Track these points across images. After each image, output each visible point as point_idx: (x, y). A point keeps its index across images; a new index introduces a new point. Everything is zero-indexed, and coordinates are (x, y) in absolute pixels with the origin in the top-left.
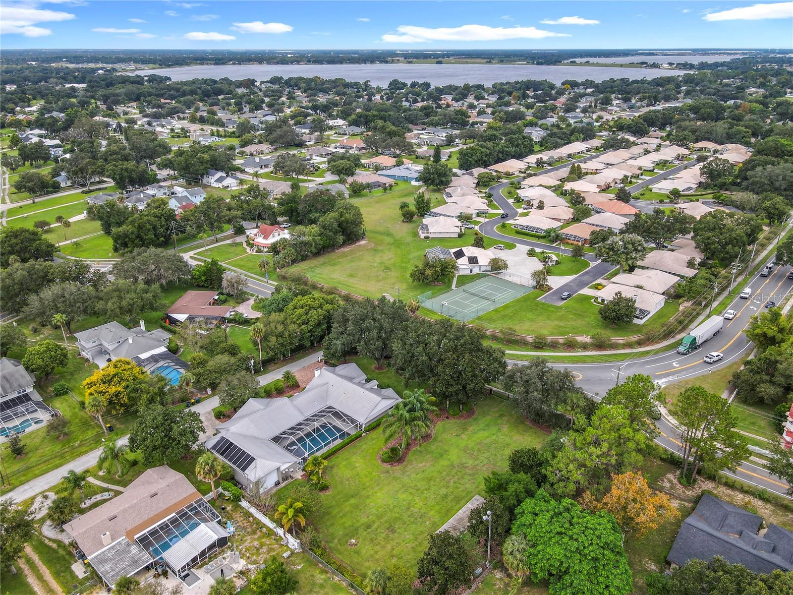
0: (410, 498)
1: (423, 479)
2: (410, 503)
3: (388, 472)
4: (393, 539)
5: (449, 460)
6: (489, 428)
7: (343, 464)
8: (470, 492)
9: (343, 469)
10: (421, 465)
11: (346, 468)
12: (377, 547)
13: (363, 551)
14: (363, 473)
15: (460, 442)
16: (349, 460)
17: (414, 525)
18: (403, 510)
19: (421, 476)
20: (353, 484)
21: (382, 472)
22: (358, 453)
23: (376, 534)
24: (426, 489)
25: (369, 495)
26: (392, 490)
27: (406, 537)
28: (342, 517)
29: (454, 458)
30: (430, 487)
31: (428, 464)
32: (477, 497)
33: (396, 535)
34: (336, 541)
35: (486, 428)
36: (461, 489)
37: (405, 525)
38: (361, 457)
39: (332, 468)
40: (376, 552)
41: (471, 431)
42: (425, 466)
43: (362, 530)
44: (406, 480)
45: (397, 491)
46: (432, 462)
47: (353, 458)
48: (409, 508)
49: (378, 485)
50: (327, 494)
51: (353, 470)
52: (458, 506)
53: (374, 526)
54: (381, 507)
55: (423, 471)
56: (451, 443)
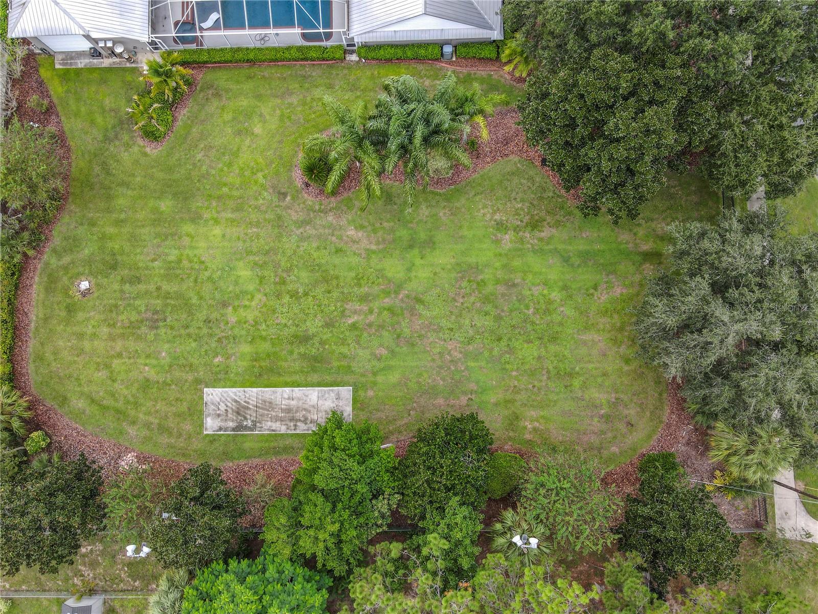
0: (251, 288)
1: (314, 267)
2: (237, 297)
3: (285, 195)
4: (139, 338)
5: (409, 270)
6: (579, 266)
7: (240, 103)
8: (349, 370)
9: (228, 116)
10: (351, 232)
11: (234, 119)
12: (105, 330)
13: (80, 316)
14: (245, 157)
15: (485, 246)
16: (259, 104)
17: (194, 345)
18: (214, 299)
19: (322, 257)
20: (204, 168)
21: (274, 187)
22: (290, 101)
23: (129, 305)
24: (294, 295)
25: (200, 217)
26: (245, 241)
27: (160, 352)
28: (119, 223)
29: (423, 274)
30: (306, 294)
31: (364, 244)
32: (346, 392)
33: (151, 337)
34: (66, 259)
35: (576, 261)
36: (344, 350)
37: (182, 331)
38: (282, 116)
39: (218, 95)
40: (94, 336)
41: (541, 240)
42: (354, 242)
43: (119, 278)
44: (289, 244)
45: (249, 253)
46: (378, 243)
47: (270, 104)
48: (225, 305)
49: (239, 209)
50: (148, 150)
51: (239, 133)
52: (296, 378)
53: (142, 287)
54: (191, 261)
55: (338, 251)
56: (465, 232)
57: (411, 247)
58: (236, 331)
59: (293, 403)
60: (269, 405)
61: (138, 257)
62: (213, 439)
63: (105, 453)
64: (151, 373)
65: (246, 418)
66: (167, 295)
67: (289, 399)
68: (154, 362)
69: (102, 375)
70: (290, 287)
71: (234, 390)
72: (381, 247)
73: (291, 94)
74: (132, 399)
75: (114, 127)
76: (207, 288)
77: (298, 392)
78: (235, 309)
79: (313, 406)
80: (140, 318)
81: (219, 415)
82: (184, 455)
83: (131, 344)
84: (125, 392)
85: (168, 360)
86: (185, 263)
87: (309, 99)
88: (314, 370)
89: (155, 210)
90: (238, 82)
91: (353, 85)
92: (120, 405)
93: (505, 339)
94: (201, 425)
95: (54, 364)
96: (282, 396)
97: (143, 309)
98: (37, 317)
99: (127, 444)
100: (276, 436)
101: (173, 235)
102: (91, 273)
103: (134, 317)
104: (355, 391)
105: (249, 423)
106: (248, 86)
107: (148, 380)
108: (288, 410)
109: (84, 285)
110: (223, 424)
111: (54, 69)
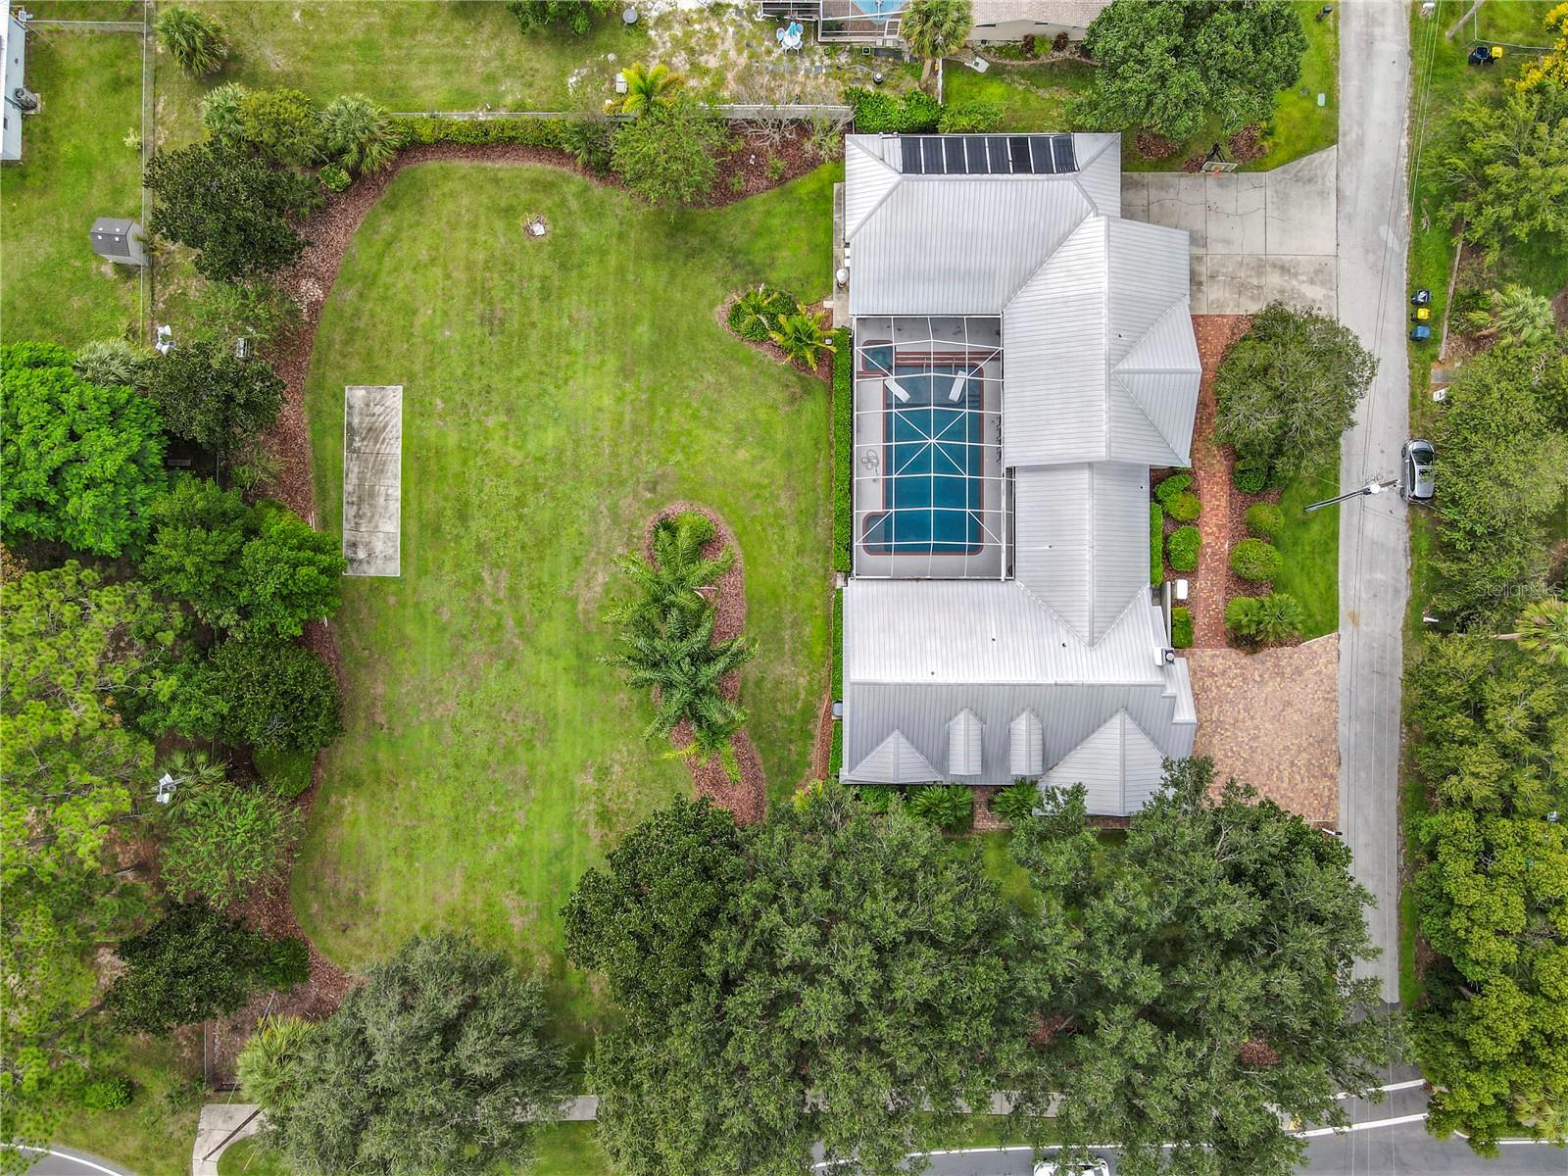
0: (531, 446)
1: (556, 529)
2: (520, 428)
3: (653, 490)
4: (469, 301)
5: (549, 652)
6: (549, 872)
7: (780, 430)
8: (422, 572)
9: (762, 414)
10: (601, 578)
11: (758, 422)
12: (480, 256)
13: (499, 225)
14: (706, 437)
15: (578, 752)
16: (779, 455)
17: (459, 372)
18: (518, 397)
19: (568, 540)
20: (692, 383)
21: (664, 476)
22: (782, 496)
23: (513, 287)
24: (520, 502)
25: (626, 378)
26: (592, 437)
27: (450, 327)
28: (621, 270)
29: (544, 670)
30: (520, 517)
31: (586, 595)
32: (394, 569)
33: (470, 317)
34: (574, 205)
35: (556, 869)
36: (447, 567)
37: (476, 357)
38: (759, 486)
39: (793, 400)
40: (473, 243)
41: (586, 824)
42: (588, 582)
43: (548, 273)
44: (588, 496)
45: (577, 443)
46: (586, 612)
47: (777, 471)
48: (509, 411)
49: (636, 428)
50: (719, 308)
51: (738, 429)
52: (414, 505)
53: (536, 303)
54: (567, 366)
55: (577, 560)
56: (597, 726)
57: (579, 655)
58: (475, 427)
59: (382, 500)
60: (380, 470)
61: (575, 297)
62: (338, 397)
63: (323, 260)
64: (422, 318)
65: (363, 439)
66: (523, 337)
67: (387, 495)
68: (438, 321)
69: (423, 255)
70: (531, 498)
71: (400, 425)
72: (581, 616)
73: (792, 499)
74: (390, 293)
75: (750, 263)
76: (532, 388)
77: (395, 506)
78: (504, 425)
79: (376, 527)
80: (495, 300)
81: (368, 405)
82: (319, 361)
83: (461, 291)
84: (400, 285)
85: (439, 339)
86: (565, 359)
87: (784, 522)
88: (423, 527)
89: (637, 320)
90: (809, 427)
91: (802, 583)
92: (384, 279)
93: (457, 774)
94: (356, 383)
95: (438, 193)
96: (391, 487)
97: (508, 305)
98: (499, 170)
99: (334, 288)
100: (340, 477)
101: (603, 343)
102: (555, 236)
103: (498, 294)
104: (394, 580)
105: (357, 444)
106: (805, 441)
107: (415, 312)
108: (372, 495)
109: (539, 229)
110: (356, 410)
111: (832, 183)
